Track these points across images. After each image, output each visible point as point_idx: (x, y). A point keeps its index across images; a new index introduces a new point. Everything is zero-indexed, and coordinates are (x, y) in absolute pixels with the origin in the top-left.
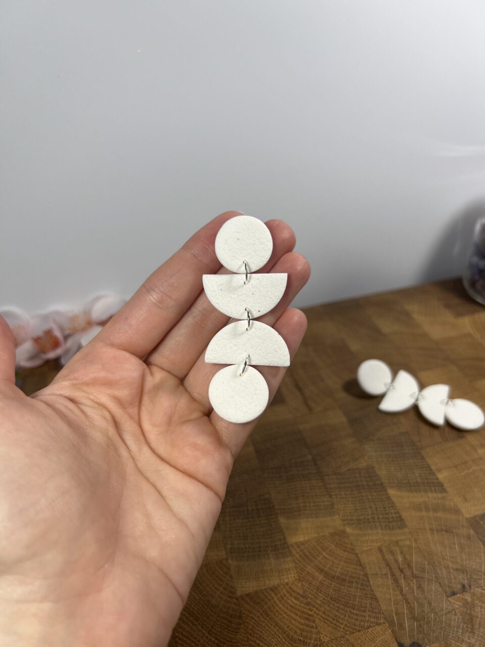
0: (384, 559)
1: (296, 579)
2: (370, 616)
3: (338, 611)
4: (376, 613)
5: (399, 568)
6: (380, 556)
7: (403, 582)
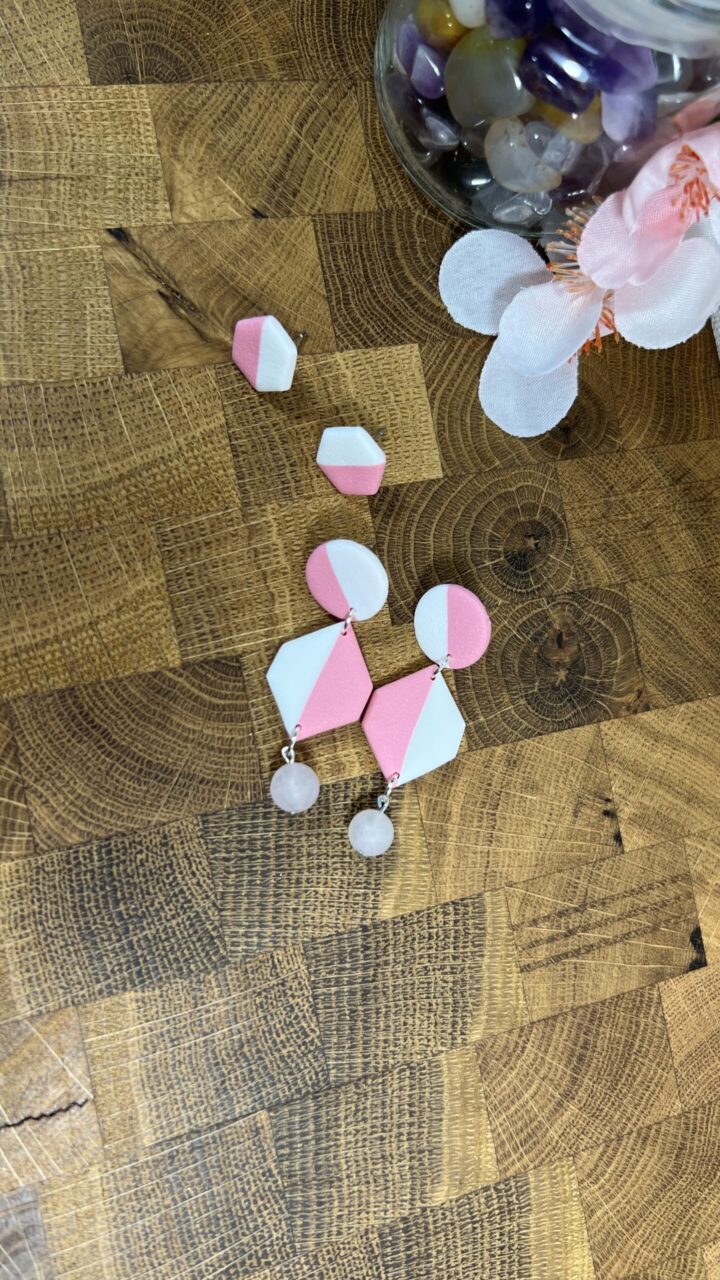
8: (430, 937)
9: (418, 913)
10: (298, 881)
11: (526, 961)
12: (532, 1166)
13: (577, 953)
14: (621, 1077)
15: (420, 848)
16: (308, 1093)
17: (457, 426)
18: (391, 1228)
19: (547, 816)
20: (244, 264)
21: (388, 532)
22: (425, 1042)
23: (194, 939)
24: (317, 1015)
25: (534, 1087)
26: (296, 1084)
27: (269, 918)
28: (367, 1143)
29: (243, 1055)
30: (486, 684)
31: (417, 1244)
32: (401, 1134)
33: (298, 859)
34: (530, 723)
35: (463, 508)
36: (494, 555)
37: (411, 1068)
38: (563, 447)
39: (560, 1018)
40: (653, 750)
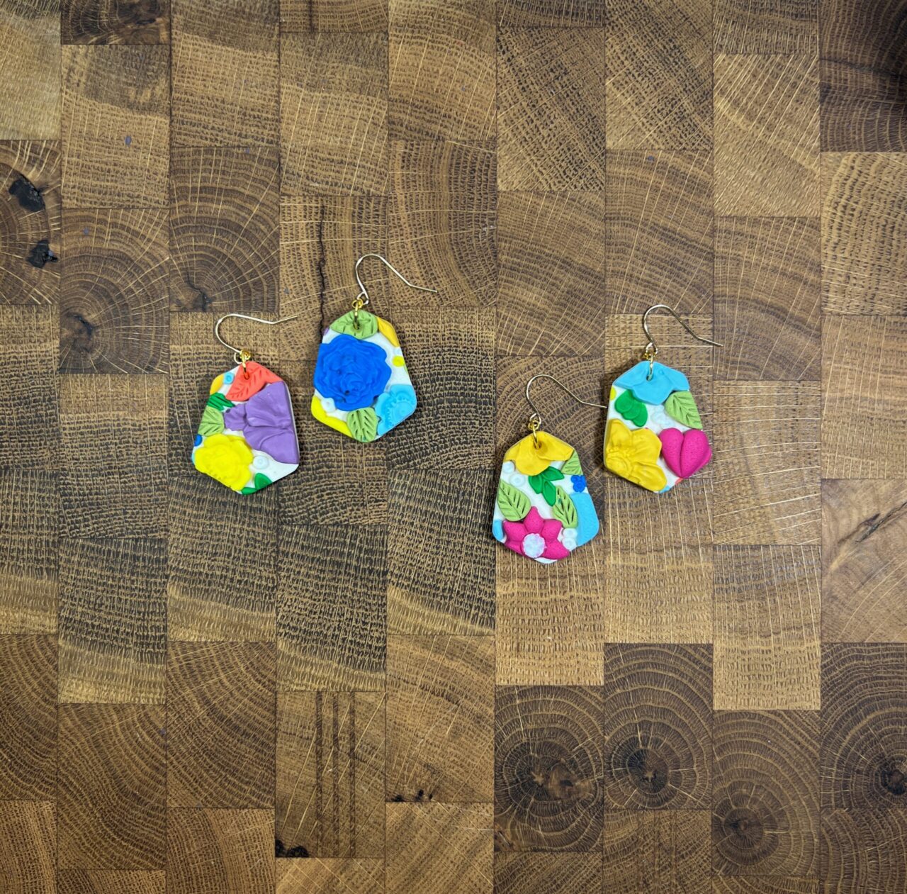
0: (318, 715)
1: (159, 705)
2: (253, 793)
3: (207, 771)
4: (265, 790)
5: (335, 736)
6: (314, 705)
7: (329, 759)
8: (364, 623)
9: (385, 617)
10: (431, 530)
11: (326, 697)
12: (169, 669)
13: (319, 742)
14: (212, 759)
15: (432, 629)
16: (280, 507)
17: (752, 730)
18: (163, 549)
19: (431, 741)
20: (894, 583)
21: (677, 655)
22: (289, 603)
23: (412, 449)
24: (334, 525)
25: (227, 684)
26: (289, 500)
27: (412, 504)
28: (229, 544)
29: (320, 468)
30: (544, 712)
31: (144, 567)
32: (227, 571)
33: (448, 533)
34: (507, 742)
35: (687, 721)
36: (645, 740)
37: (273, 589)
38: (723, 819)
39: (273, 717)
40: (461, 846)
